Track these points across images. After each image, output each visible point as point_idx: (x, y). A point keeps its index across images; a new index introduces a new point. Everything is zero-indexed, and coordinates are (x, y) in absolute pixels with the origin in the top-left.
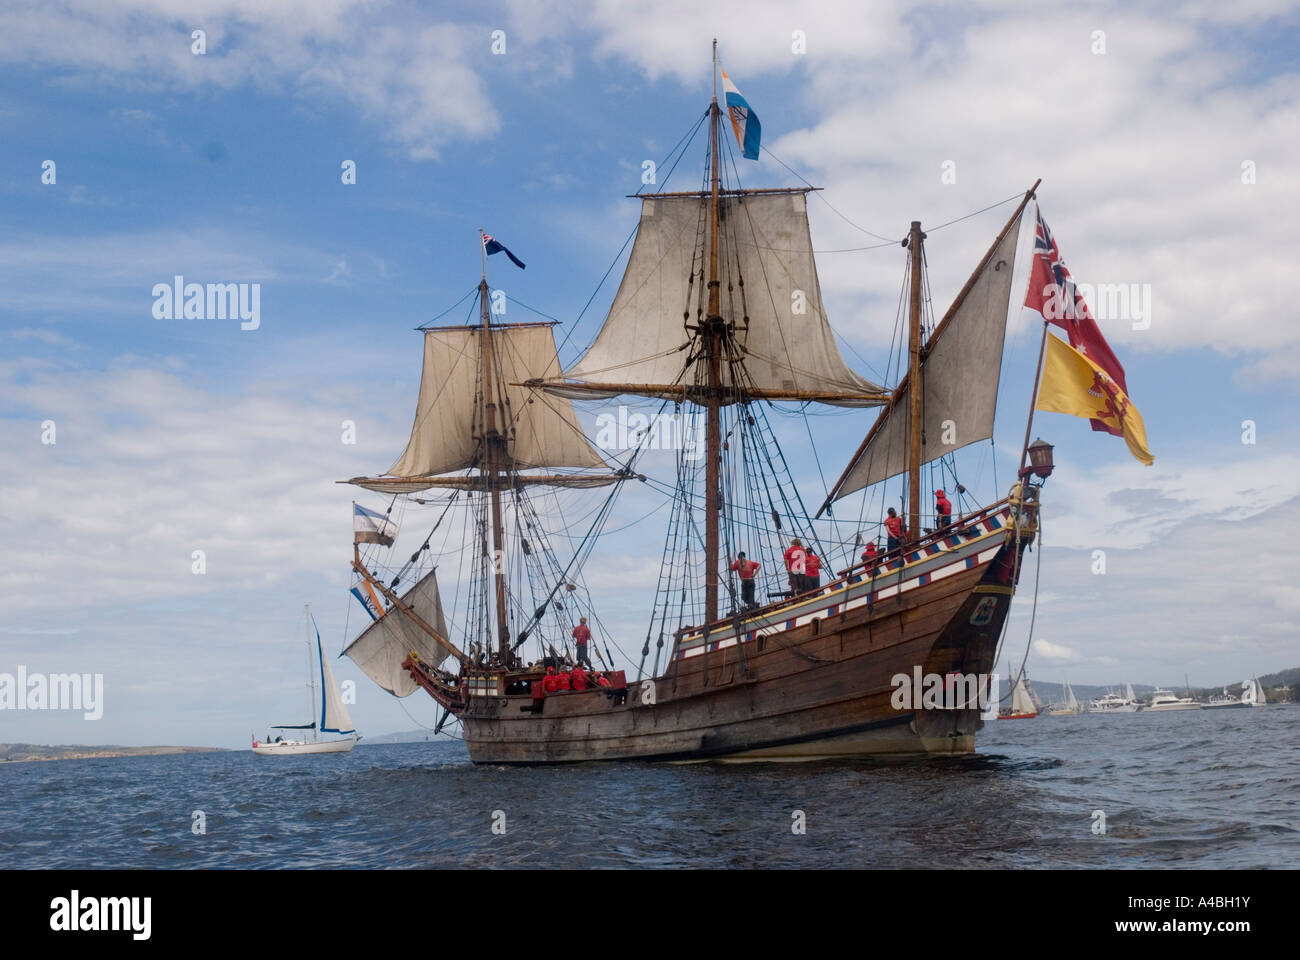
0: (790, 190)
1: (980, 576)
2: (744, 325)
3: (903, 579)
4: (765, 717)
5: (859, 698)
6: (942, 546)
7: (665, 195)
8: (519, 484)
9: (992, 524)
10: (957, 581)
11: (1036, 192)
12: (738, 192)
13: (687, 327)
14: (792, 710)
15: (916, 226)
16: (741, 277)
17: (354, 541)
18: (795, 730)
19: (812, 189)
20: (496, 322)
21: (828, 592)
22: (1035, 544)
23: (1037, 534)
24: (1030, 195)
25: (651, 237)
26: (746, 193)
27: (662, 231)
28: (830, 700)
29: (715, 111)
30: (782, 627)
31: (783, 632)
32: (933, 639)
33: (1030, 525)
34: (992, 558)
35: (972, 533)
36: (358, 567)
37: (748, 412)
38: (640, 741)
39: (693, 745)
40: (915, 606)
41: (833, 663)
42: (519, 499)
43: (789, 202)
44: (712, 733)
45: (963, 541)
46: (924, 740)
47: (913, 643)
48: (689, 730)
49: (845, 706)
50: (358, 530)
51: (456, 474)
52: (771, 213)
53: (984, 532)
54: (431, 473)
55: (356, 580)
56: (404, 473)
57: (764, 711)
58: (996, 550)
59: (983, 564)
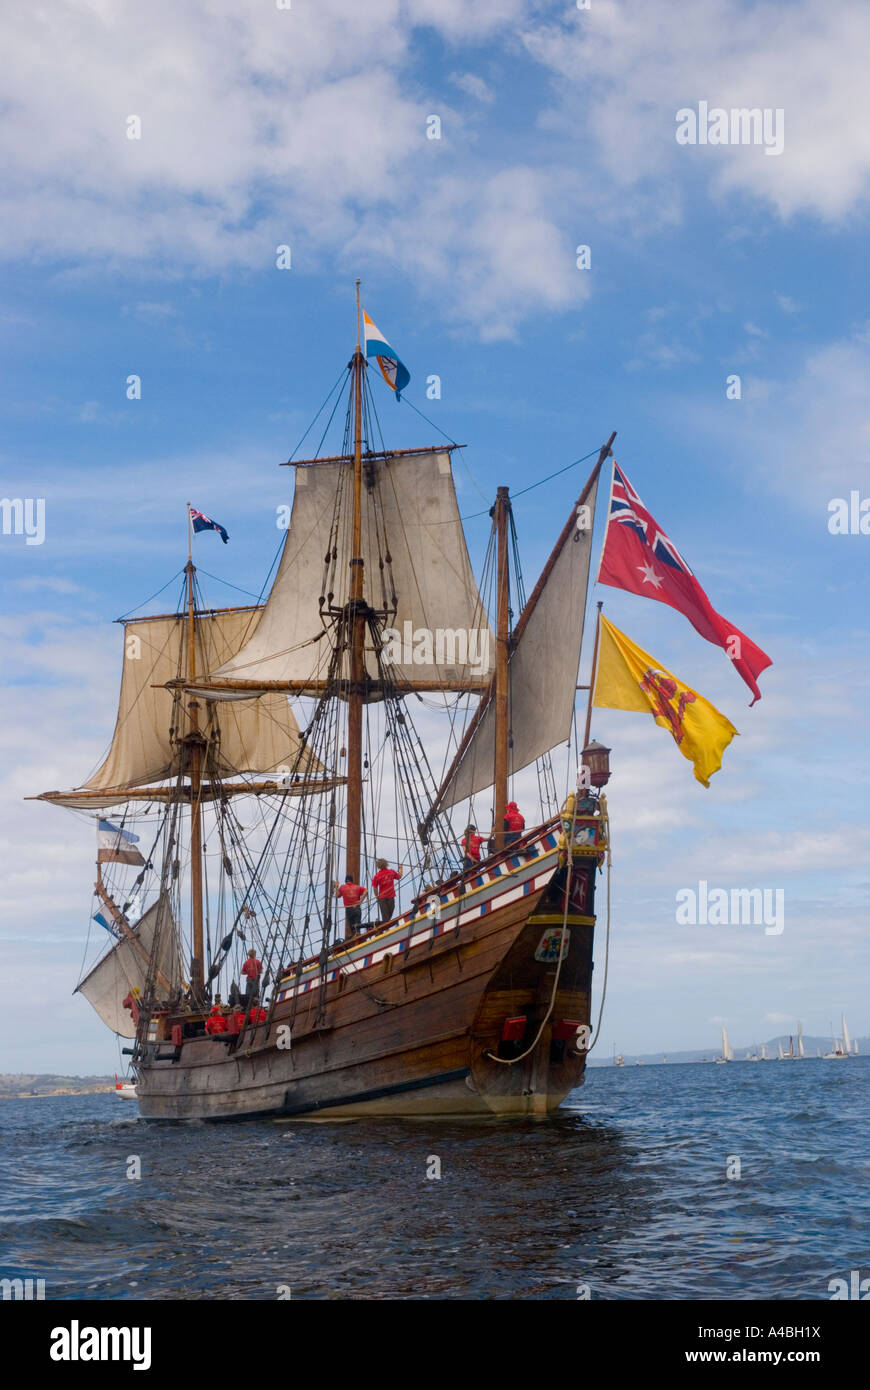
0: (434, 450)
1: (535, 904)
2: (393, 608)
3: (463, 909)
4: (334, 1071)
5: (416, 1049)
6: (504, 869)
7: (323, 461)
8: (224, 794)
9: (549, 843)
10: (515, 910)
11: (612, 447)
12: (383, 455)
13: (322, 614)
14: (356, 1062)
15: (503, 492)
16: (388, 552)
17: (96, 859)
18: (359, 1086)
19: (456, 447)
20: (202, 609)
21: (402, 923)
22: (604, 867)
23: (606, 853)
24: (606, 452)
25: (309, 509)
26: (392, 454)
27: (319, 502)
28: (390, 1050)
29: (358, 363)
30: (360, 965)
31: (361, 971)
32: (487, 978)
33: (596, 843)
34: (547, 883)
35: (531, 854)
36: (100, 890)
37: (399, 709)
38: (241, 1096)
39: (278, 1102)
40: (471, 940)
41: (397, 1007)
42: (224, 811)
43: (434, 463)
44: (293, 1087)
45: (522, 862)
46: (487, 1098)
47: (468, 983)
48: (276, 1084)
49: (404, 1057)
50: (102, 847)
51: (155, 786)
52: (419, 476)
53: (542, 853)
54: (132, 784)
55: (97, 904)
56: (102, 786)
57: (334, 1063)
58: (552, 872)
59: (539, 890)
